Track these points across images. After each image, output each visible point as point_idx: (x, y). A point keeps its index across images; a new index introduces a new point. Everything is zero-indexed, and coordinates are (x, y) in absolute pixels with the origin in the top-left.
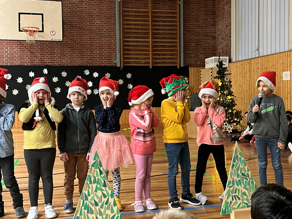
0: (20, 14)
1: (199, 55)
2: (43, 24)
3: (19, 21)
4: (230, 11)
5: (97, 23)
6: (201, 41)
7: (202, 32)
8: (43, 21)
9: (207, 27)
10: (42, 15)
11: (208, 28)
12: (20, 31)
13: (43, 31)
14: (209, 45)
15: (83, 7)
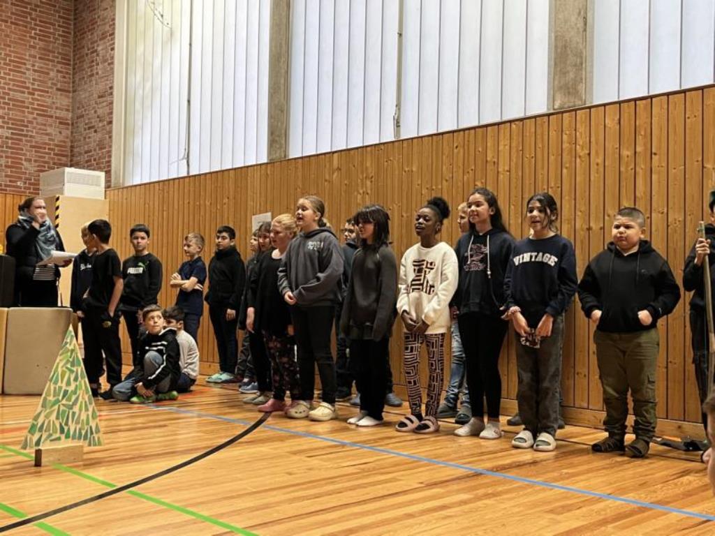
1: (23, 162)
4: (112, 58)
6: (27, 126)
7: (33, 104)
9: (47, 92)
11: (50, 97)
14: (50, 139)
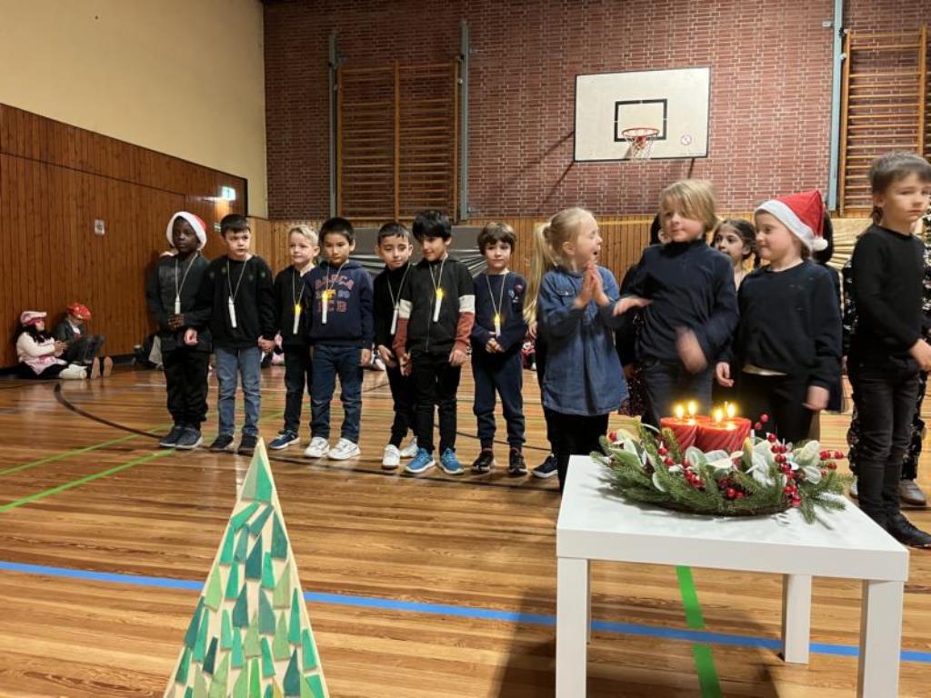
0: (617, 104)
2: (665, 122)
3: (616, 119)
5: (781, 115)
8: (665, 116)
10: (665, 101)
12: (616, 139)
13: (664, 138)
15: (750, 82)
